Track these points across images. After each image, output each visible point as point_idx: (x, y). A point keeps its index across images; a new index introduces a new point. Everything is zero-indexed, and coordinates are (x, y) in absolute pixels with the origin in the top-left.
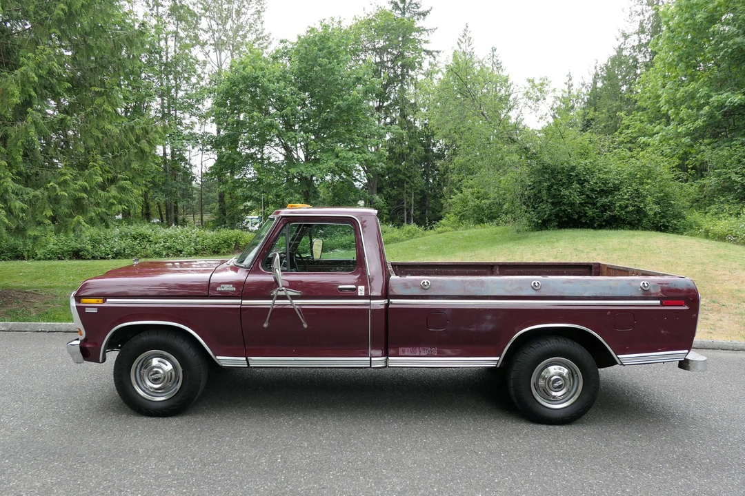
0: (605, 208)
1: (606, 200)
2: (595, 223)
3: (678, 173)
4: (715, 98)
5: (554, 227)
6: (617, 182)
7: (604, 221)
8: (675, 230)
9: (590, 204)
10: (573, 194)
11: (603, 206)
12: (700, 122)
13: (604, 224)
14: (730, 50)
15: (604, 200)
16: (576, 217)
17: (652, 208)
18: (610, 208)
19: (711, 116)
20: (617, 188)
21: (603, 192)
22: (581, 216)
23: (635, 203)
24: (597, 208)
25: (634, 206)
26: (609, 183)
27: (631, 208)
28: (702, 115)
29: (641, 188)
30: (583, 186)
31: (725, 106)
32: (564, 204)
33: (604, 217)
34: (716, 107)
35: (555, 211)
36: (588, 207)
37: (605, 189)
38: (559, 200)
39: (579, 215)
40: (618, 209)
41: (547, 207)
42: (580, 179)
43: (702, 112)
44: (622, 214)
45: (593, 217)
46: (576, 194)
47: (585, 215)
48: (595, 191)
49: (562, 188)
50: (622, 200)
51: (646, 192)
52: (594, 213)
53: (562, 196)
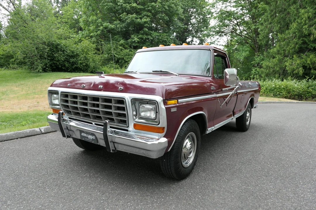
0: (73, 63)
1: (74, 60)
2: (68, 69)
3: (96, 51)
4: (105, 24)
5: (50, 71)
6: (78, 52)
7: (72, 69)
9: (66, 61)
10: (60, 57)
11: (73, 62)
12: (99, 32)
13: (72, 70)
14: (108, 7)
15: (72, 60)
16: (60, 66)
17: (92, 65)
18: (75, 63)
19: (102, 31)
20: (77, 55)
21: (73, 57)
22: (63, 67)
23: (85, 62)
24: (70, 63)
25: (85, 63)
26: (75, 53)
27: (84, 64)
28: (99, 30)
29: (87, 56)
30: (64, 53)
31: (108, 28)
32: (55, 60)
33: (73, 67)
34: (104, 28)
35: (50, 63)
36: (66, 62)
37: (72, 55)
38: (52, 58)
39: (62, 66)
40: (79, 64)
41: (47, 61)
42: (61, 50)
43: (99, 28)
44: (81, 66)
45: (68, 67)
46: (61, 56)
47: (64, 66)
48: (69, 55)
49: (54, 53)
50: (81, 60)
51: (89, 58)
52: (68, 65)
53: (54, 57)
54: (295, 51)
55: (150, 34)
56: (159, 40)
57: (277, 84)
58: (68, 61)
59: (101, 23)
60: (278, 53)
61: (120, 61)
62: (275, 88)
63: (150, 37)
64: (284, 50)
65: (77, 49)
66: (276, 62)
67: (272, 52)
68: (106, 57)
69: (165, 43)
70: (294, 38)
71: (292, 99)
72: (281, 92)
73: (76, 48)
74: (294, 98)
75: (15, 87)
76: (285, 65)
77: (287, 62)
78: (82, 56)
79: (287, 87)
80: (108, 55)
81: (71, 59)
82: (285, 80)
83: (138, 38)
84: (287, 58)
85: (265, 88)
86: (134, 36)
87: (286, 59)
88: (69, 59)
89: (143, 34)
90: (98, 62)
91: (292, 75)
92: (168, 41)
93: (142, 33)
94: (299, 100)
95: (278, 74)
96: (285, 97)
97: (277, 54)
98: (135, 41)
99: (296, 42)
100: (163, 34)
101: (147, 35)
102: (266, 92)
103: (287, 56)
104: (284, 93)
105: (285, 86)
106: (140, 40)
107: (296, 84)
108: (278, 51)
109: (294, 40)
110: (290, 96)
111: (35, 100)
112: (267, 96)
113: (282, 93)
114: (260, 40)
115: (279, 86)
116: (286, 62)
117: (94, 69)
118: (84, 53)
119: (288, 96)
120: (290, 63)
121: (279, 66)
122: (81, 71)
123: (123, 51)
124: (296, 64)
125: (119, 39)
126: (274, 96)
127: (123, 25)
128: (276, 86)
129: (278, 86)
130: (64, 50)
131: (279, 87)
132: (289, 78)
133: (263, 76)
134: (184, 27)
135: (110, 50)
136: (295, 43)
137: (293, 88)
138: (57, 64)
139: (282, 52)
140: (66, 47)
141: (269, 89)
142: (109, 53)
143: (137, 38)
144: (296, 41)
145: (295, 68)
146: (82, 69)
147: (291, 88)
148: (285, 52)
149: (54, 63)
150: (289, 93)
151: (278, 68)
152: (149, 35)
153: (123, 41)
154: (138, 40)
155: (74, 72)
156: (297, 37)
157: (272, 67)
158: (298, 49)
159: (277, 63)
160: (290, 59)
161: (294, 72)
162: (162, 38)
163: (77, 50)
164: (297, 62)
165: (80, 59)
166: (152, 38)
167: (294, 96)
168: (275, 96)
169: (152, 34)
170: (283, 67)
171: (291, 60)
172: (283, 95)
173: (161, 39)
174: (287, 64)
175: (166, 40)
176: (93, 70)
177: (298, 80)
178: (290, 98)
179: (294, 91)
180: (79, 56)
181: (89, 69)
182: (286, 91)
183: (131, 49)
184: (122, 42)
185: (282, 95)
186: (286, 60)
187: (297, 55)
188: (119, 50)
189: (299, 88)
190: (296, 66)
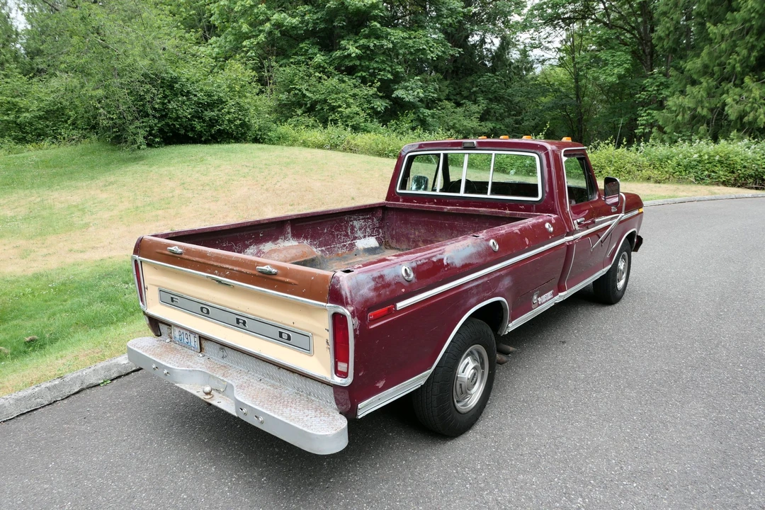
0: (213, 122)
2: (202, 137)
3: (260, 87)
4: (276, 17)
5: (159, 143)
6: (221, 95)
7: (212, 136)
8: (271, 142)
9: (196, 117)
10: (181, 109)
11: (211, 119)
12: (262, 37)
13: (211, 138)
15: (209, 114)
16: (182, 132)
17: (256, 123)
18: (217, 121)
19: (270, 33)
20: (220, 101)
21: (210, 106)
22: (188, 131)
23: (240, 117)
24: (204, 121)
25: (240, 120)
26: (213, 96)
27: (238, 121)
28: (261, 31)
29: (242, 101)
30: (189, 99)
31: (284, 26)
32: (170, 118)
33: (213, 131)
34: (273, 25)
35: (159, 125)
36: (194, 121)
37: (209, 101)
38: (163, 114)
39: (186, 130)
40: (226, 122)
41: (152, 122)
42: (183, 91)
43: (261, 28)
44: (231, 128)
45: (201, 132)
46: (185, 107)
47: (193, 129)
48: (201, 103)
49: (166, 101)
50: (229, 113)
51: (246, 107)
52: (202, 127)
53: (168, 109)
54: (747, 66)
55: (386, 36)
56: (406, 48)
57: (705, 151)
58: (199, 118)
59: (266, 14)
60: (706, 70)
61: (318, 107)
62: (699, 162)
63: (386, 44)
64: (719, 65)
65: (219, 87)
66: (700, 96)
67: (689, 70)
68: (283, 100)
69: (422, 54)
70: (747, 34)
71: (739, 187)
72: (713, 172)
73: (215, 85)
74: (743, 184)
75: (99, 191)
76: (722, 101)
77: (728, 93)
78: (231, 102)
79: (729, 157)
80: (289, 93)
81: (206, 112)
82: (722, 141)
83: (357, 48)
84: (729, 85)
85: (674, 163)
86: (348, 43)
87: (725, 86)
88: (202, 111)
89: (367, 37)
90: (268, 114)
91: (739, 126)
92: (430, 50)
93: (367, 32)
94: (757, 189)
95: (705, 125)
96: (724, 181)
97: (701, 73)
98: (349, 55)
99: (752, 42)
100: (417, 33)
101: (378, 38)
102: (678, 173)
103: (728, 79)
104: (721, 173)
105: (723, 155)
106: (363, 51)
107: (749, 148)
108: (706, 66)
109: (748, 37)
110: (735, 180)
111: (162, 223)
112: (680, 181)
113: (716, 173)
114: (660, 38)
115: (710, 157)
116: (724, 96)
117: (260, 133)
118: (234, 95)
119: (730, 179)
120: (737, 97)
121: (707, 105)
122: (232, 138)
123: (323, 81)
124: (751, 100)
125: (310, 51)
126: (696, 180)
127: (319, 15)
128: (700, 156)
129: (706, 157)
130: (188, 92)
131: (708, 159)
132: (733, 134)
133: (667, 129)
134: (466, 10)
135: (291, 82)
136: (749, 45)
137: (742, 160)
138: (174, 125)
139: (716, 69)
140: (193, 83)
141: (685, 164)
142: (292, 89)
143: (354, 48)
144: (751, 40)
145: (748, 109)
146: (232, 134)
147: (739, 161)
148: (724, 68)
149: (167, 125)
150: (733, 172)
151: (705, 110)
152: (383, 37)
153: (322, 58)
154: (357, 51)
155: (214, 143)
156: (755, 31)
157: (689, 108)
158: (754, 63)
159: (702, 96)
160: (736, 85)
161: (746, 119)
162: (414, 42)
163: (218, 90)
164: (753, 95)
165: (227, 110)
166: (391, 46)
167: (745, 180)
168: (700, 180)
169: (389, 34)
170: (718, 105)
171: (738, 90)
172: (719, 177)
173: (413, 47)
174: (729, 100)
175: (425, 47)
176: (257, 135)
177: (754, 139)
178: (734, 185)
179: (745, 167)
180: (224, 102)
181: (250, 134)
182: (726, 167)
183: (341, 75)
184: (319, 58)
185: (716, 179)
186: (725, 89)
187: (754, 76)
188: (313, 80)
189: (758, 158)
190: (749, 105)
